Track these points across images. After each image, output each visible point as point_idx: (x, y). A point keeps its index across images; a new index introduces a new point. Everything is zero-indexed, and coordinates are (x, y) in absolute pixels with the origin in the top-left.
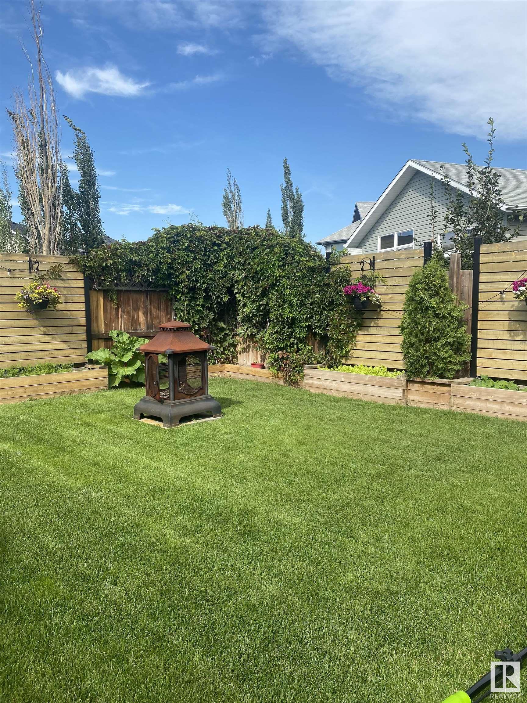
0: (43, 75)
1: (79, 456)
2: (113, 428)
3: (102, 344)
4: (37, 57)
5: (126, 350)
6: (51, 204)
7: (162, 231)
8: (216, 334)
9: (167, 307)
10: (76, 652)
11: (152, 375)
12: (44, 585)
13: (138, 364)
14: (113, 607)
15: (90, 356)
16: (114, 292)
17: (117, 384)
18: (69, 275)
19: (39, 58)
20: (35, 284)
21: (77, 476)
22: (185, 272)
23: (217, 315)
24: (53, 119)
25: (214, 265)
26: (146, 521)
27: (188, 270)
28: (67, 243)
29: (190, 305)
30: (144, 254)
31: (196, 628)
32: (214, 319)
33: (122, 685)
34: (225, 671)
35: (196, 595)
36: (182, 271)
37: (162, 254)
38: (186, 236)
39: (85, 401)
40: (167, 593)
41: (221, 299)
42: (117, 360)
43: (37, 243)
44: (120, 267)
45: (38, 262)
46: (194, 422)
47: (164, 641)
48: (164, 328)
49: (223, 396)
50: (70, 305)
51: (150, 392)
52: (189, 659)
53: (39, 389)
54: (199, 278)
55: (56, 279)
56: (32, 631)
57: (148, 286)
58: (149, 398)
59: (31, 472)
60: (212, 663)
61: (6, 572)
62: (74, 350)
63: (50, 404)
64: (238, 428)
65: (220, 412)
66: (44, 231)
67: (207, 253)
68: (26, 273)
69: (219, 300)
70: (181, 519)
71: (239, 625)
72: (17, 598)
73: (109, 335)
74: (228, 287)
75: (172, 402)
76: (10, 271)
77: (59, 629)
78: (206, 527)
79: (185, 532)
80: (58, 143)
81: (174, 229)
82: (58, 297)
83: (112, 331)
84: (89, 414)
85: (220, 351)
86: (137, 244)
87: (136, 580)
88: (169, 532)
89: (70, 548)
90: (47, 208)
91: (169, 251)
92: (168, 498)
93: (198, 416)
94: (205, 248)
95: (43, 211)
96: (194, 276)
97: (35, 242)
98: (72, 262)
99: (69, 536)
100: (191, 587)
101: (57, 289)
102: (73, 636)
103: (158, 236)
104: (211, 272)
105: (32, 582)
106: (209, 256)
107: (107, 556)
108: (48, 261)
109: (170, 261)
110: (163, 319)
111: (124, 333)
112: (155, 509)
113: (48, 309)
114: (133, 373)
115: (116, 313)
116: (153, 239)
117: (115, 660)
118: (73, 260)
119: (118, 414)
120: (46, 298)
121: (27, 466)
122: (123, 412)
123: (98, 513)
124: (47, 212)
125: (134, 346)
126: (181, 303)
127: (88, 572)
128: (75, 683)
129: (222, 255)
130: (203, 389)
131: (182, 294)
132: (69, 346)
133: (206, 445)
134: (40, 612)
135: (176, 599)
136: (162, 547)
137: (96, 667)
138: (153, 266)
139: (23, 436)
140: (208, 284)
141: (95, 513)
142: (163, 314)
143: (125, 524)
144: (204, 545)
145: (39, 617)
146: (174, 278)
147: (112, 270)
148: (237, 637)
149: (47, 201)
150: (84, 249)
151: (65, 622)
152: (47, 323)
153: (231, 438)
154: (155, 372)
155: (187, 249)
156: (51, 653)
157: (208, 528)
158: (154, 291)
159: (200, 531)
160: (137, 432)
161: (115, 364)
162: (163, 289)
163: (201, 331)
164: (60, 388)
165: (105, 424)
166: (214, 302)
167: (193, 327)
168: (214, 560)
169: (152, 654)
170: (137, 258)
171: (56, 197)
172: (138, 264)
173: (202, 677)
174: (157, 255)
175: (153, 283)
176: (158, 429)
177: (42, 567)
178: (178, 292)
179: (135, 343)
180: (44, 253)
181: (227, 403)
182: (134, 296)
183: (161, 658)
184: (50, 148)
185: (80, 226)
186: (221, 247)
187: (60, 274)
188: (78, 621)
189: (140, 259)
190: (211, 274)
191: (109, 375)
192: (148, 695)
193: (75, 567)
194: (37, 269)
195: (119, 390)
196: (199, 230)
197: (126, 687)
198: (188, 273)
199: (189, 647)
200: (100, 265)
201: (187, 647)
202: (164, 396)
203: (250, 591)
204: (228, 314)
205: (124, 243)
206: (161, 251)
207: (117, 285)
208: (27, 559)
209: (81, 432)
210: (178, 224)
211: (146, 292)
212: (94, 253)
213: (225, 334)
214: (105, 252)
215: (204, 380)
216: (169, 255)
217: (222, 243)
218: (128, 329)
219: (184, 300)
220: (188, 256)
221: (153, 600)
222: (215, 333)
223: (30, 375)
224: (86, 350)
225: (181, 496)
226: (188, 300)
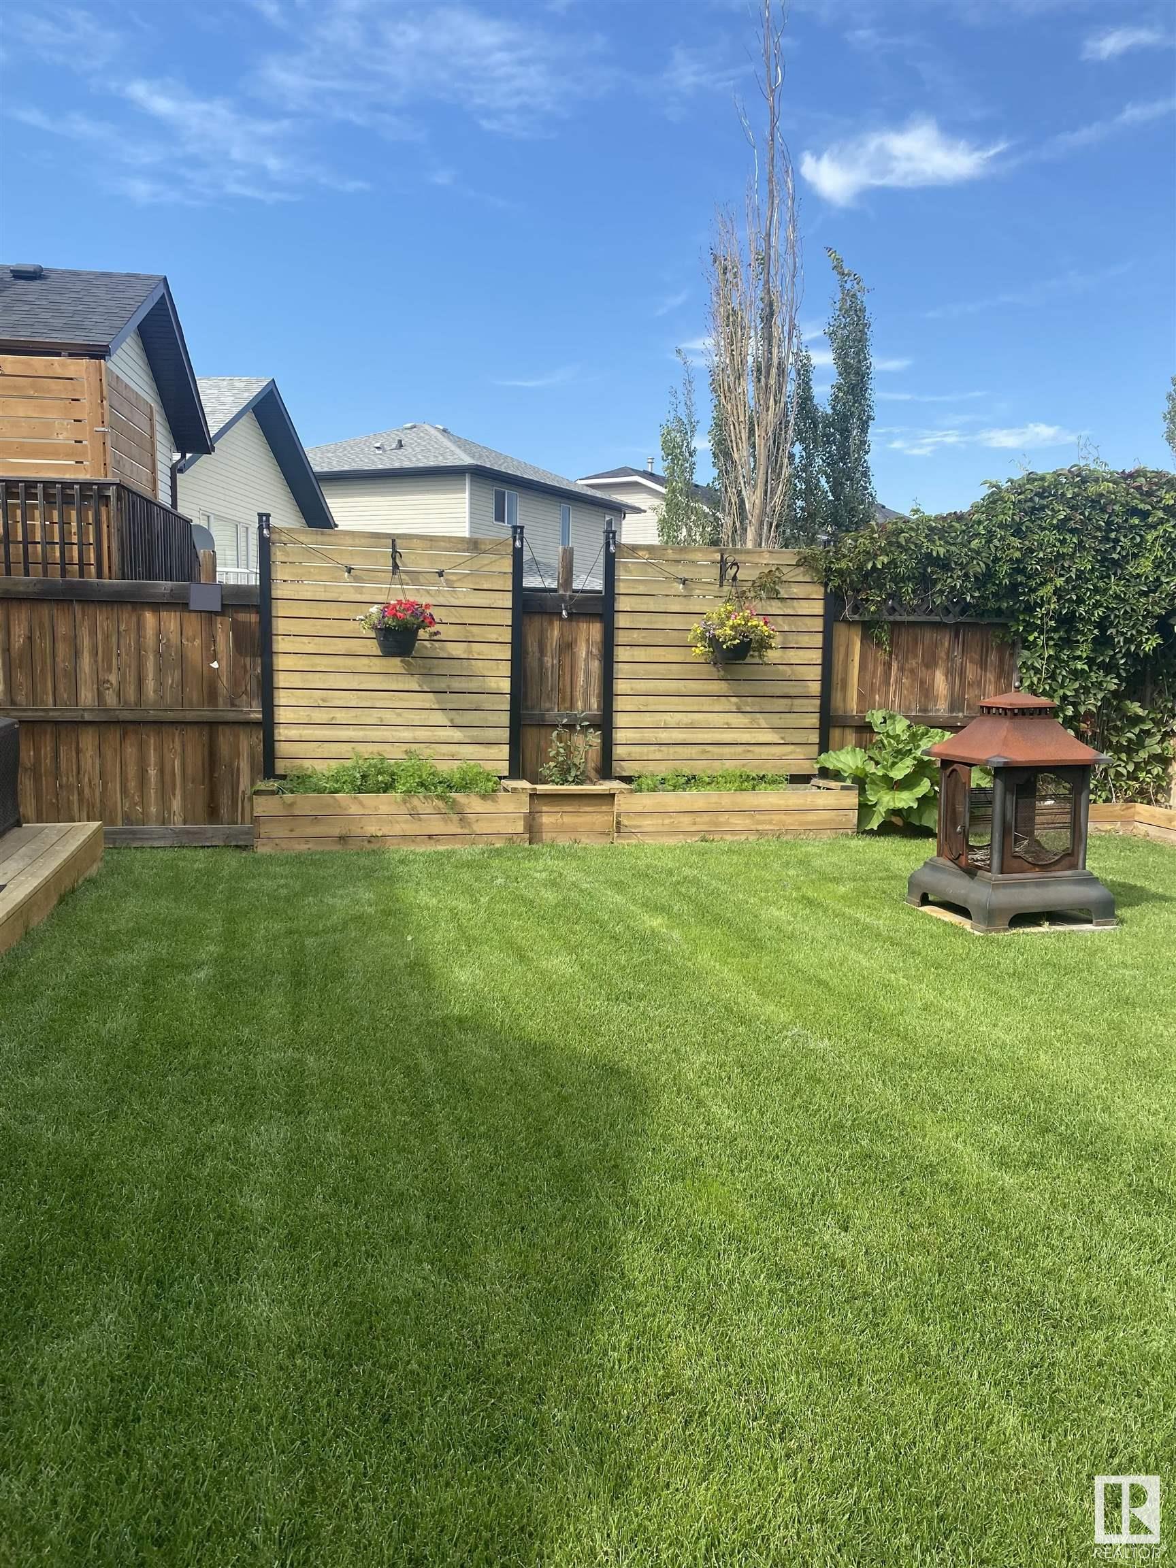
0: (776, 170)
1: (789, 962)
2: (861, 915)
3: (851, 736)
4: (767, 133)
5: (900, 754)
6: (772, 441)
7: (1005, 485)
8: (1119, 731)
9: (1001, 660)
10: (762, 1332)
11: (954, 810)
12: (710, 1194)
13: (925, 786)
14: (839, 1271)
15: (825, 760)
16: (886, 627)
17: (874, 825)
18: (795, 590)
19: (772, 135)
20: (729, 608)
21: (783, 1001)
22: (1051, 580)
23: (1124, 684)
24: (790, 261)
25: (1128, 563)
26: (917, 1118)
27: (1061, 576)
28: (794, 521)
29: (1057, 658)
30: (959, 540)
31: (1011, 1362)
32: (1115, 694)
33: (845, 1421)
34: (1071, 1470)
35: (1017, 1295)
36: (1045, 579)
37: (1002, 539)
38: (1063, 495)
39: (807, 855)
40: (953, 1274)
41: (1139, 645)
42: (880, 774)
43: (738, 524)
44: (902, 570)
45: (736, 564)
46: (1046, 928)
47: (938, 1368)
48: (989, 708)
49: (1124, 878)
50: (792, 653)
51: (946, 848)
52: (992, 1420)
53: (722, 819)
54: (1085, 594)
55: (769, 598)
56: (685, 1270)
57: (963, 612)
58: (943, 861)
59: (696, 977)
60: (1042, 1445)
61: (645, 1153)
62: (793, 747)
63: (739, 853)
64: (1156, 957)
65: (1113, 915)
66: (753, 499)
67: (1113, 535)
68: (712, 587)
69: (1133, 648)
70: (998, 1133)
71: (1115, 1386)
72: (661, 1204)
73: (867, 720)
74: (1159, 617)
75: (995, 876)
76: (684, 581)
77: (732, 1282)
78: (1054, 1159)
79: (1003, 1159)
80: (794, 311)
81: (1036, 480)
82: (769, 637)
83: (874, 712)
84: (813, 882)
85: (1125, 772)
86: (944, 519)
87: (888, 1231)
88: (968, 1154)
89: (761, 1137)
90: (762, 450)
91: (1018, 533)
92: (972, 1081)
93: (1055, 917)
94: (1109, 523)
95: (754, 457)
96: (1074, 588)
97: (734, 523)
98: (803, 562)
99: (761, 1113)
100: (1009, 1277)
101: (769, 619)
102: (758, 1302)
103: (994, 500)
104: (1120, 579)
105: (688, 1182)
106: (1117, 541)
107: (832, 1170)
108: (757, 560)
109: (1017, 555)
110: (991, 688)
111: (898, 717)
112: (940, 1098)
113: (748, 660)
114: (912, 804)
115: (885, 673)
116: (983, 506)
117: (835, 1371)
118: (805, 558)
119: (872, 888)
120: (747, 637)
121: (690, 964)
122: (885, 885)
123: (819, 1081)
124: (762, 459)
125: (919, 746)
126: (1036, 652)
127: (794, 1191)
128: (756, 1388)
129: (1150, 538)
130: (1072, 857)
131: (1041, 633)
132: (782, 738)
133: (1072, 984)
134: (700, 1241)
135: (972, 1292)
136: (949, 1180)
137: (797, 1373)
138: (979, 567)
139: (686, 908)
140: (1107, 608)
141: (814, 1079)
142: (990, 676)
143: (874, 1116)
144: (1047, 1196)
145: (699, 1247)
146: (1024, 594)
147: (884, 579)
148: (1107, 1412)
149: (763, 434)
150: (829, 535)
151: (744, 1272)
152: (746, 688)
153: (1134, 978)
154: (962, 808)
155: (1062, 526)
156: (715, 1319)
157: (1058, 1163)
158: (976, 624)
159: (1041, 1166)
160: (911, 932)
161: (873, 782)
162: (996, 620)
163: (1079, 721)
164: (759, 823)
165: (845, 906)
166: (1120, 652)
167: (1061, 709)
168: (1066, 1234)
169: (911, 1384)
170: (942, 551)
171: (782, 424)
172: (944, 564)
173: (1016, 1464)
174: (989, 541)
175: (974, 606)
176: (958, 932)
177: (707, 1159)
178: (1029, 627)
179: (921, 739)
180: (750, 545)
181: (1134, 896)
182: (929, 636)
183: (930, 1398)
184: (779, 323)
185: (826, 485)
186: (1150, 520)
187: (777, 587)
188: (769, 1277)
189: (948, 551)
190: (1118, 585)
191: (860, 805)
192: (897, 1460)
193: (770, 1176)
194: (734, 578)
195: (878, 839)
196: (1097, 480)
197: (853, 1428)
198: (1059, 582)
199: (992, 1396)
200: (860, 568)
201: (989, 1395)
202: (977, 860)
203: (1150, 1323)
204: (1155, 683)
205: (916, 516)
206: (1000, 533)
207: (893, 610)
208: (683, 1138)
209: (795, 916)
210: (1045, 468)
211: (956, 629)
212: (850, 541)
213: (1142, 731)
214: (874, 538)
215: (1077, 835)
216: (1016, 542)
217: (1154, 508)
218: (909, 709)
219: (1043, 646)
220: (1063, 542)
221: (921, 1279)
222: (1115, 728)
223: (704, 791)
224: (816, 748)
225: (1001, 1084)
226: (1055, 645)
